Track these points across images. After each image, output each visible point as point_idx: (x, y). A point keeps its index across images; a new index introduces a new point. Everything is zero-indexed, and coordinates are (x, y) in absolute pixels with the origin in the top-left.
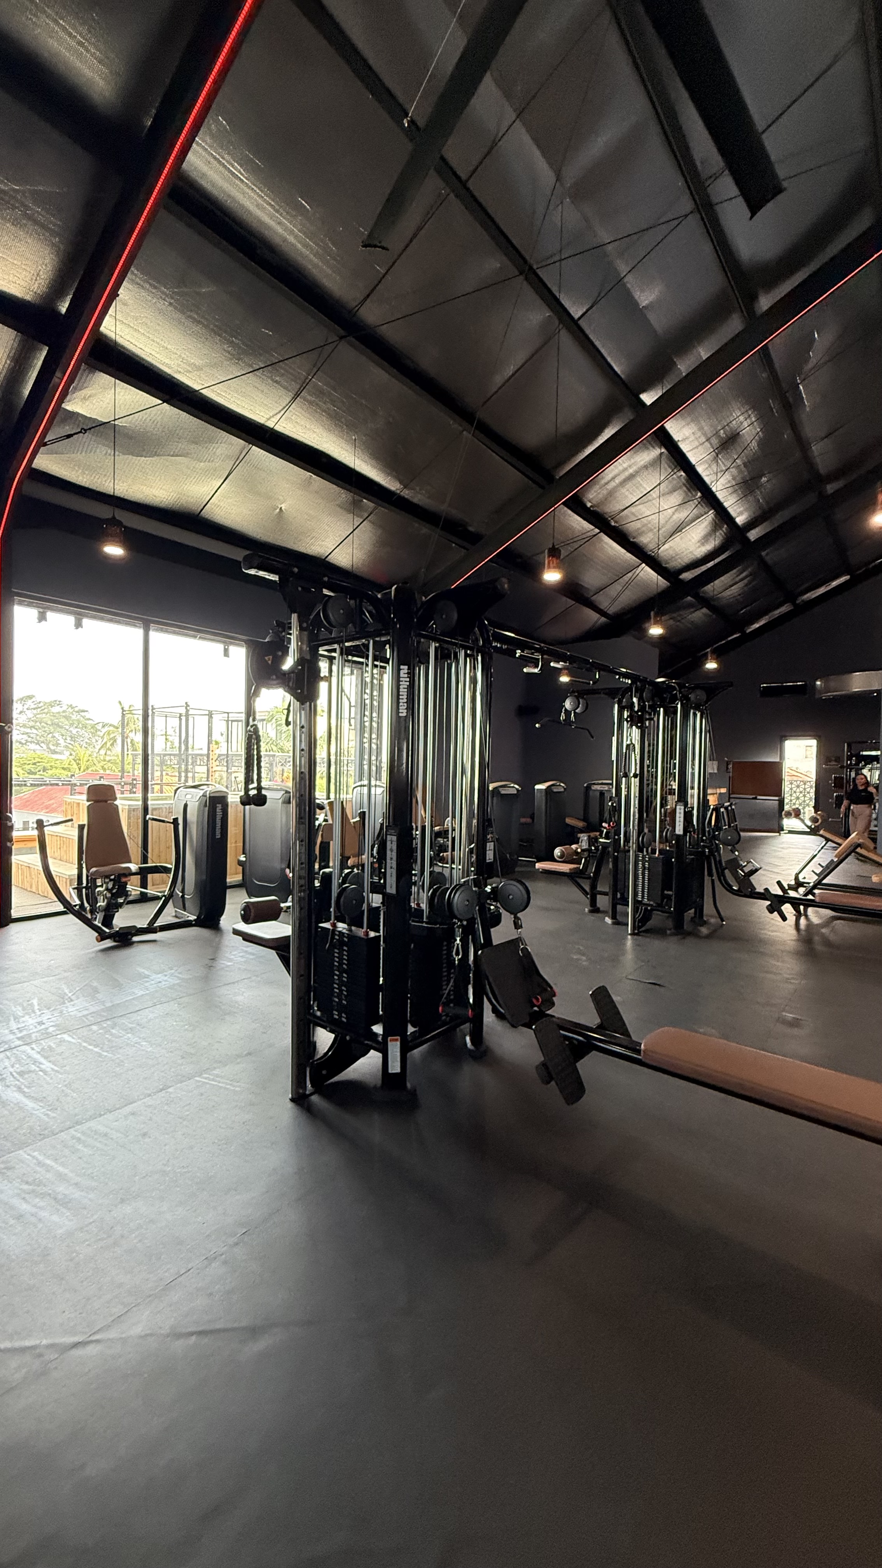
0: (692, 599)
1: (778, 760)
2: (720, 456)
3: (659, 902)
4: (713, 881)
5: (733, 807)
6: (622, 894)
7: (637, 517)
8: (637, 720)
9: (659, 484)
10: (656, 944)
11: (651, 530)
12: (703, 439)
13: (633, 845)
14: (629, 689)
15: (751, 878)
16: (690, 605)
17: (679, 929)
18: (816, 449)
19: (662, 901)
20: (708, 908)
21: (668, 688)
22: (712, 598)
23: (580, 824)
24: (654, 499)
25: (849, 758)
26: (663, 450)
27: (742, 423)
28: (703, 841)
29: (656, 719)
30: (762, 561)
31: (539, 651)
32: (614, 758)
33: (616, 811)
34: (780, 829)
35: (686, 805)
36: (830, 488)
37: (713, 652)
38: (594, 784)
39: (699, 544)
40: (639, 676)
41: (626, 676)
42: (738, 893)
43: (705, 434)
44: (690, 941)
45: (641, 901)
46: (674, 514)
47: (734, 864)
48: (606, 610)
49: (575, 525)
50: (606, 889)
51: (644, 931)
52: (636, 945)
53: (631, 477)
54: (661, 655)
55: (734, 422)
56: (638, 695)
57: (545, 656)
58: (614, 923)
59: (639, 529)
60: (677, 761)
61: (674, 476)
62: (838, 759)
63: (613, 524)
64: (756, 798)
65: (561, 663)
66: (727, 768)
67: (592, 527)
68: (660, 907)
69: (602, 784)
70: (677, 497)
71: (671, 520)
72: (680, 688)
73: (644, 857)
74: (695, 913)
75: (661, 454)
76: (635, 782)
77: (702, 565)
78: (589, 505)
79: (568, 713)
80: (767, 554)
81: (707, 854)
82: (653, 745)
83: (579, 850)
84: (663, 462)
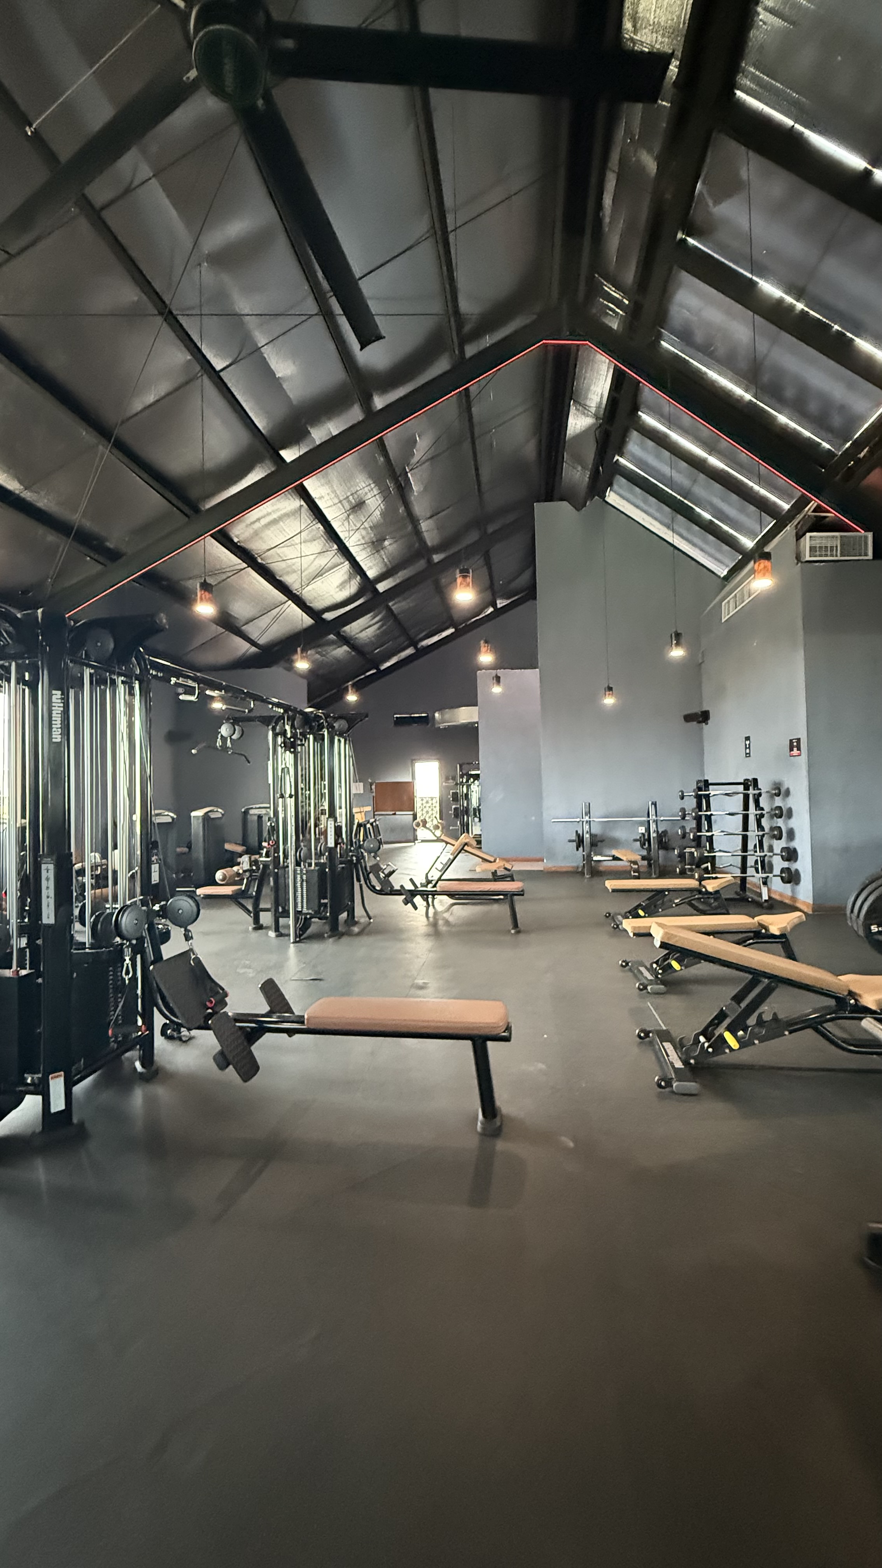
0: (335, 637)
1: (410, 780)
2: (351, 517)
3: (316, 909)
4: (361, 886)
5: (377, 823)
6: (283, 908)
7: (281, 557)
8: (290, 746)
9: (300, 532)
10: (315, 947)
11: (295, 572)
12: (336, 501)
13: (291, 861)
14: (281, 717)
15: (390, 879)
16: (332, 643)
17: (335, 931)
18: (424, 526)
19: (319, 909)
20: (359, 911)
21: (317, 718)
22: (351, 638)
23: (239, 849)
24: (297, 544)
25: (462, 776)
26: (303, 503)
27: (366, 493)
28: (351, 851)
29: (306, 745)
30: (389, 609)
31: (194, 679)
32: (271, 781)
33: (274, 830)
34: (415, 839)
35: (335, 821)
36: (437, 558)
37: (353, 685)
38: (252, 808)
39: (338, 589)
40: (291, 706)
41: (279, 705)
42: (380, 893)
43: (337, 496)
44: (345, 939)
45: (301, 911)
46: (315, 559)
47: (376, 869)
48: (256, 640)
49: (223, 557)
50: (268, 906)
51: (305, 939)
52: (299, 951)
53: (275, 522)
54: (309, 685)
55: (360, 492)
56: (290, 723)
57: (201, 685)
58: (277, 936)
59: (284, 569)
60: (326, 783)
61: (314, 527)
62: (454, 778)
63: (260, 561)
64: (395, 814)
65: (216, 692)
66: (371, 789)
67: (240, 561)
68: (318, 914)
69: (260, 808)
70: (317, 545)
71: (313, 565)
72: (326, 718)
73: (301, 870)
74: (348, 915)
75: (301, 506)
76: (291, 802)
77: (341, 608)
78: (236, 540)
79: (224, 739)
80: (393, 605)
81: (355, 861)
82: (306, 769)
83: (241, 871)
84: (303, 515)
